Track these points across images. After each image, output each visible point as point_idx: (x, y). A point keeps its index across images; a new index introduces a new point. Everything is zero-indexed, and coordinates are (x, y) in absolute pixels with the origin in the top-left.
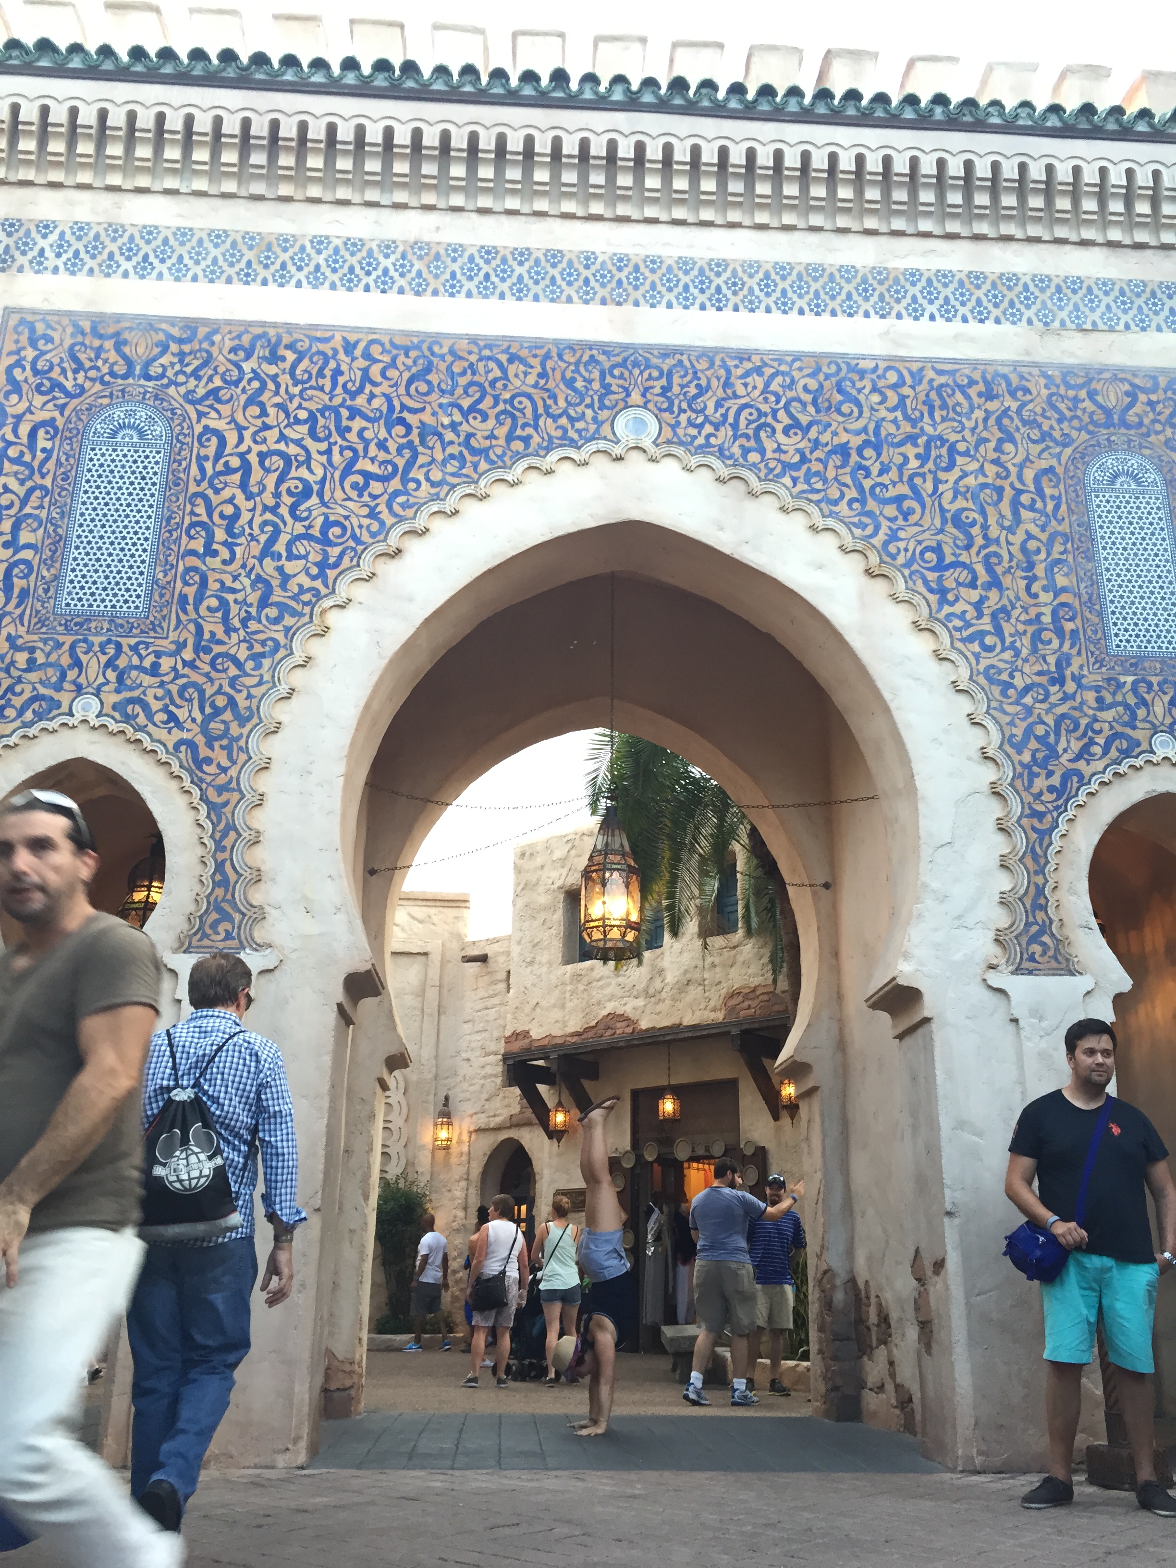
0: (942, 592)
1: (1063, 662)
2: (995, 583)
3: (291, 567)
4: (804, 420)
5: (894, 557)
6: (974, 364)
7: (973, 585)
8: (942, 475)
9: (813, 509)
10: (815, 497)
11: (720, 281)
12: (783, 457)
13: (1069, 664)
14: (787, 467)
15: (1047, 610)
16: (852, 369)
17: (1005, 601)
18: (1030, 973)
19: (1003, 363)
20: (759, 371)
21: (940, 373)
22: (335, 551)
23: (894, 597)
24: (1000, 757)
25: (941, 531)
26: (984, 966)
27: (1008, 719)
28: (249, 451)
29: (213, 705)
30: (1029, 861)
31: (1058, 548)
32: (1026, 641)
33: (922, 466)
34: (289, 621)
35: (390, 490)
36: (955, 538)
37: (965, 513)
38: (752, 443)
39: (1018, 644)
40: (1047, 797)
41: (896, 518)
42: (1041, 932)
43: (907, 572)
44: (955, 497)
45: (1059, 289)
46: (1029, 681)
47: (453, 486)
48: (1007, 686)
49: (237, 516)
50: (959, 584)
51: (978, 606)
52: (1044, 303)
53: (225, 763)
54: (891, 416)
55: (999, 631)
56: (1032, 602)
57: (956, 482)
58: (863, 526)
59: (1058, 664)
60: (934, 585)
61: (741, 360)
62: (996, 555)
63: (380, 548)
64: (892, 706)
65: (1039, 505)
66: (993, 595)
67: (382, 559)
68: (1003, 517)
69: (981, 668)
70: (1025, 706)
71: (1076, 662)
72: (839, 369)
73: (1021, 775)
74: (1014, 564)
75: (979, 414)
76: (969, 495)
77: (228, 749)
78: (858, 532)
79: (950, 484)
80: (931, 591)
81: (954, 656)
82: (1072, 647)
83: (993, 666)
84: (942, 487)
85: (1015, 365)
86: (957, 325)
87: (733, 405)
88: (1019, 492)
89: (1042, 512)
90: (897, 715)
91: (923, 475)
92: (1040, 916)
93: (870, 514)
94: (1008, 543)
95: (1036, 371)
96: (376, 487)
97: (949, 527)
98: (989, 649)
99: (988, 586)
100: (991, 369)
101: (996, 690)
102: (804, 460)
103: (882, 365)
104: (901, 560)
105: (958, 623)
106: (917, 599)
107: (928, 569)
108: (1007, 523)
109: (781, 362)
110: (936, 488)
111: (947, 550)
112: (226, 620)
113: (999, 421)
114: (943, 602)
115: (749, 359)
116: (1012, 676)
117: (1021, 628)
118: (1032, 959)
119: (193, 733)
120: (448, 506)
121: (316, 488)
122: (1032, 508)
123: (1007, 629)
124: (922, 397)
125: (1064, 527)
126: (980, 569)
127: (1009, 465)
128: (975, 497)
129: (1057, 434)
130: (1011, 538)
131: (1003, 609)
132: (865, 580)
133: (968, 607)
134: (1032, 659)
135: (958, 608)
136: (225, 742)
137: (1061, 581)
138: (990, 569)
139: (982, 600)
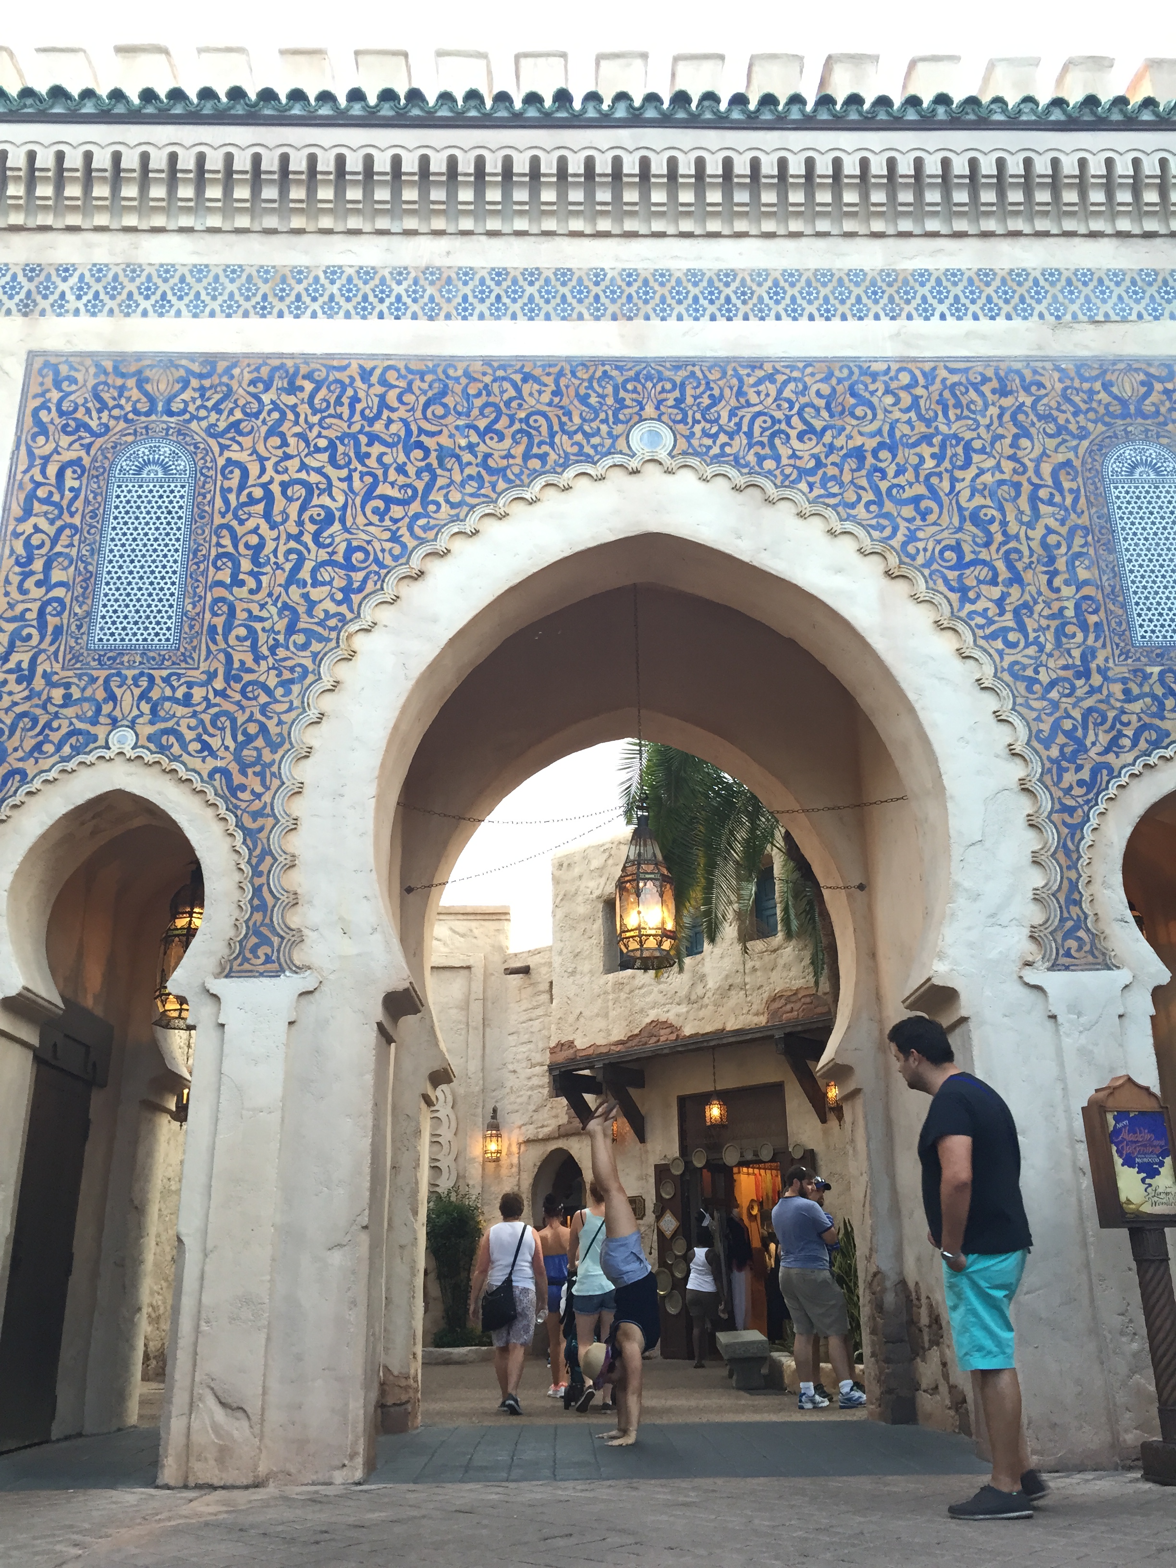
0: (963, 590)
1: (1088, 655)
2: (1016, 579)
3: (316, 594)
4: (818, 425)
5: (913, 558)
6: (987, 361)
7: (994, 582)
8: (958, 474)
9: (830, 513)
10: (832, 501)
11: (729, 291)
12: (798, 463)
13: (1094, 657)
14: (803, 472)
15: (1070, 604)
16: (864, 372)
17: (1027, 597)
18: (1067, 968)
19: (1016, 359)
20: (771, 378)
21: (952, 371)
22: (359, 576)
23: (914, 597)
24: (1028, 753)
25: (960, 529)
26: (1019, 964)
27: (1034, 714)
28: (271, 481)
29: (245, 733)
30: (1061, 856)
31: (1078, 541)
32: (1050, 635)
33: (938, 465)
34: (316, 646)
35: (410, 514)
36: (974, 536)
37: (984, 511)
38: (767, 451)
39: (1042, 639)
40: (1077, 791)
41: (914, 519)
42: (1077, 927)
43: (927, 572)
44: (972, 495)
45: (1069, 282)
46: (1054, 676)
47: (472, 507)
48: (1031, 682)
49: (261, 546)
50: (980, 582)
51: (1000, 603)
52: (1055, 297)
53: (259, 789)
54: (905, 417)
55: (1022, 628)
56: (1054, 596)
57: (973, 480)
58: (882, 528)
59: (1083, 658)
60: (954, 584)
61: (753, 368)
62: (1017, 551)
63: (403, 570)
64: (917, 707)
65: (1058, 499)
66: (1015, 591)
67: (406, 581)
68: (1022, 513)
69: (1005, 664)
70: (1051, 701)
71: (1101, 655)
72: (851, 373)
73: (1050, 771)
74: (1034, 559)
75: (993, 411)
76: (986, 493)
77: (261, 775)
78: (876, 534)
79: (967, 482)
80: (952, 589)
81: (977, 653)
82: (1096, 640)
83: (1016, 663)
84: (958, 486)
85: (1028, 360)
86: (968, 323)
87: (747, 414)
88: (1037, 487)
89: (1062, 506)
90: (924, 716)
91: (940, 475)
92: (1075, 911)
93: (887, 516)
94: (1028, 538)
95: (1049, 365)
96: (397, 511)
97: (968, 526)
98: (1013, 645)
99: (1010, 583)
100: (1003, 366)
101: (1021, 687)
102: (819, 464)
103: (894, 367)
104: (920, 560)
105: (981, 621)
106: (938, 599)
107: (950, 568)
108: (1026, 519)
109: (793, 368)
110: (953, 487)
111: (966, 548)
112: (254, 648)
113: (1014, 418)
114: (964, 599)
115: (761, 367)
116: (1037, 672)
117: (1044, 623)
118: (1068, 954)
119: (226, 760)
120: (469, 525)
121: (338, 514)
122: (1050, 502)
123: (1030, 624)
124: (936, 397)
125: (1084, 520)
126: (1000, 565)
127: (1026, 461)
128: (993, 494)
129: (1073, 427)
130: (1030, 533)
131: (1025, 605)
132: (885, 582)
133: (990, 605)
134: (1056, 653)
135: (980, 606)
136: (258, 769)
137: (1083, 574)
138: (1010, 566)
139: (1004, 596)
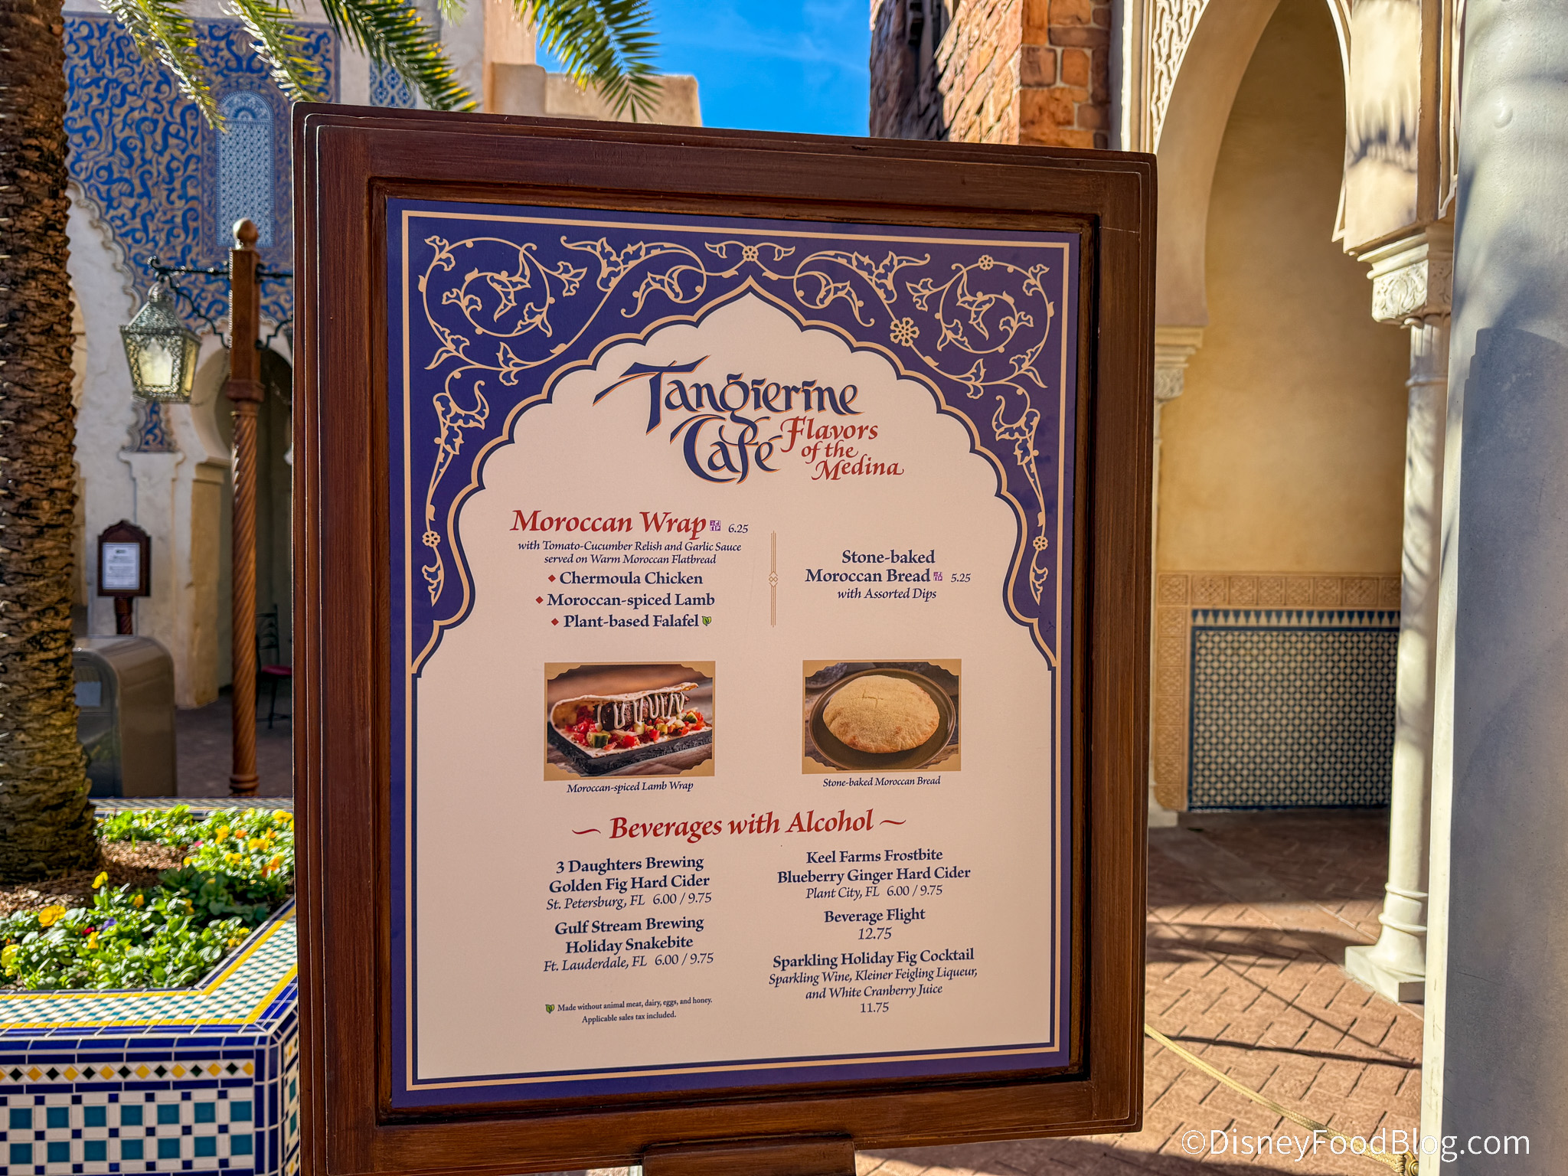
0: (110, 200)
1: (186, 250)
2: (146, 194)
5: (80, 173)
7: (131, 195)
8: (115, 111)
13: (190, 251)
15: (180, 213)
17: (152, 207)
18: (145, 451)
25: (112, 154)
26: (119, 447)
31: (192, 166)
32: (163, 236)
33: (102, 103)
36: (121, 160)
37: (130, 140)
39: (157, 238)
41: (83, 144)
42: (155, 427)
43: (87, 185)
44: (123, 130)
50: (121, 195)
51: (133, 210)
54: (84, 62)
55: (145, 229)
56: (169, 207)
57: (126, 116)
59: (183, 252)
60: (104, 195)
62: (150, 173)
65: (182, 134)
66: (144, 201)
68: (155, 143)
69: (132, 254)
71: (195, 250)
74: (160, 179)
76: (133, 126)
79: (121, 118)
80: (102, 199)
81: (115, 246)
82: (194, 239)
83: (139, 254)
84: (115, 120)
88: (169, 124)
89: (184, 140)
91: (102, 111)
92: (155, 417)
94: (158, 163)
97: (119, 152)
98: (137, 241)
99: (141, 196)
101: (140, 270)
103: (78, 20)
104: (83, 177)
105: (119, 223)
106: (93, 205)
107: (103, 183)
108: (158, 148)
110: (110, 121)
111: (115, 168)
114: (110, 206)
117: (161, 225)
118: (147, 443)
122: (177, 136)
123: (151, 227)
124: (107, 46)
125: (197, 152)
126: (137, 182)
127: (164, 103)
128: (138, 128)
130: (160, 159)
131: (150, 213)
133: (127, 212)
134: (166, 248)
135: (121, 211)
137: (191, 192)
138: (143, 184)
139: (137, 206)
